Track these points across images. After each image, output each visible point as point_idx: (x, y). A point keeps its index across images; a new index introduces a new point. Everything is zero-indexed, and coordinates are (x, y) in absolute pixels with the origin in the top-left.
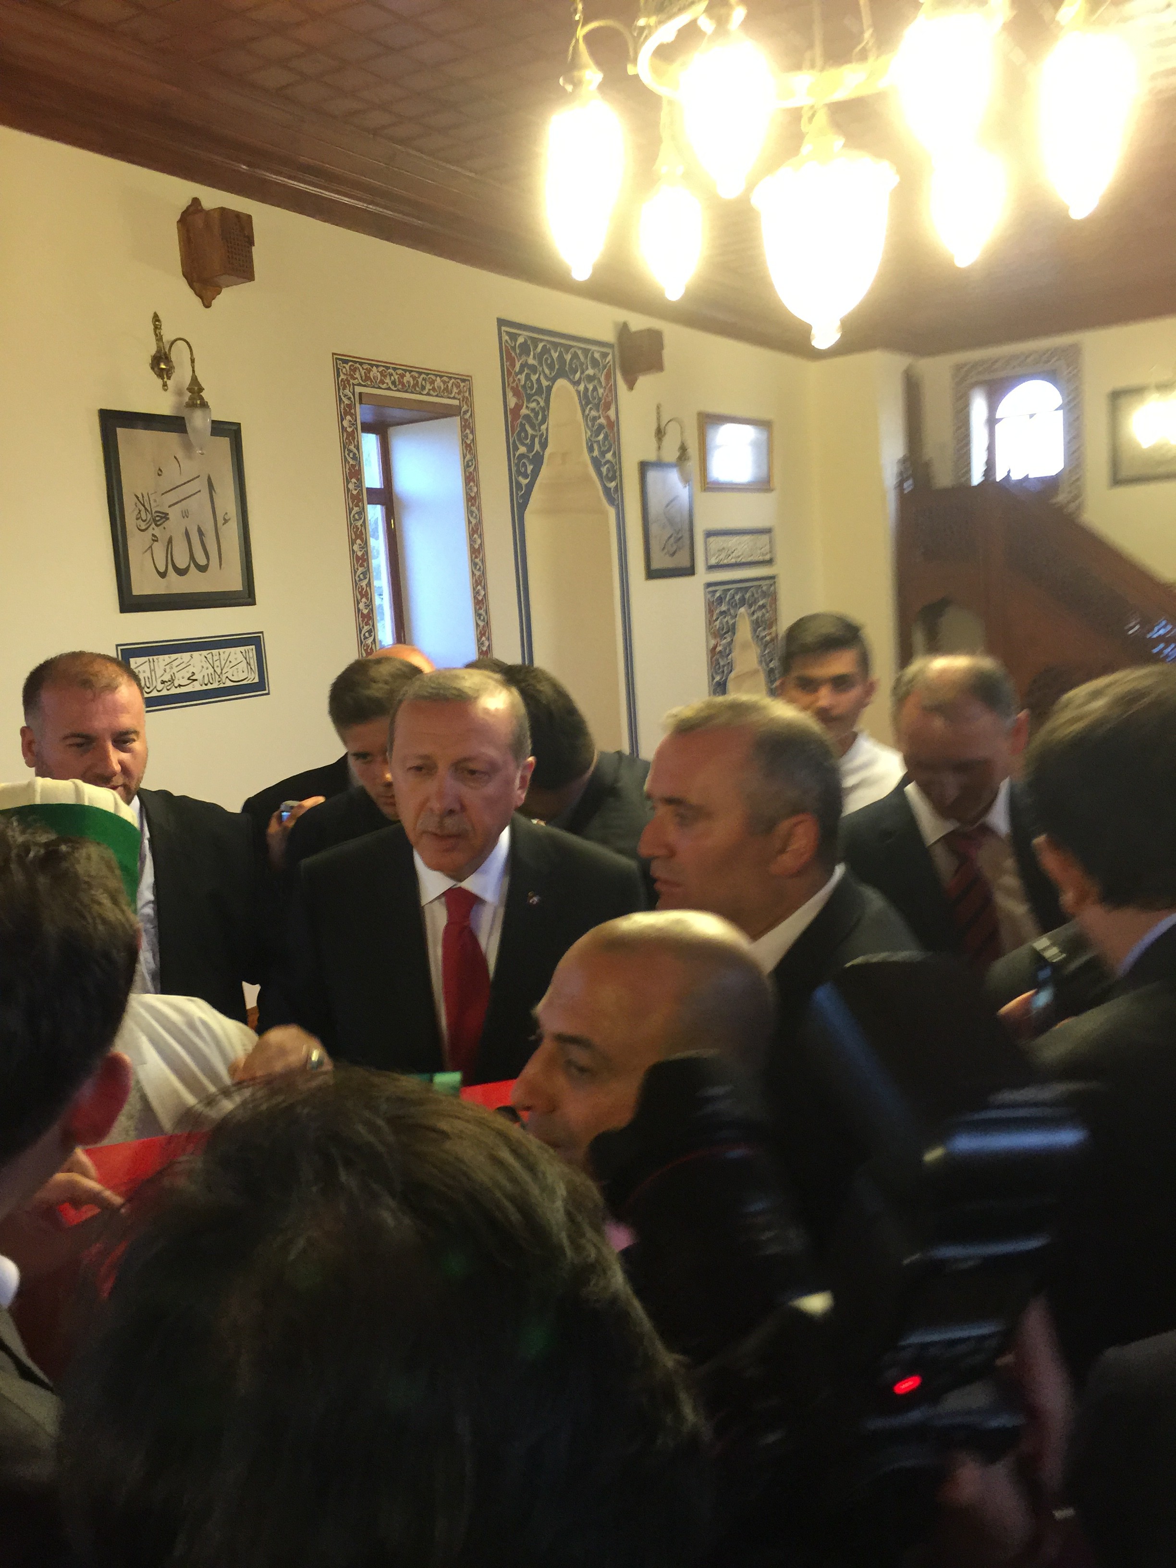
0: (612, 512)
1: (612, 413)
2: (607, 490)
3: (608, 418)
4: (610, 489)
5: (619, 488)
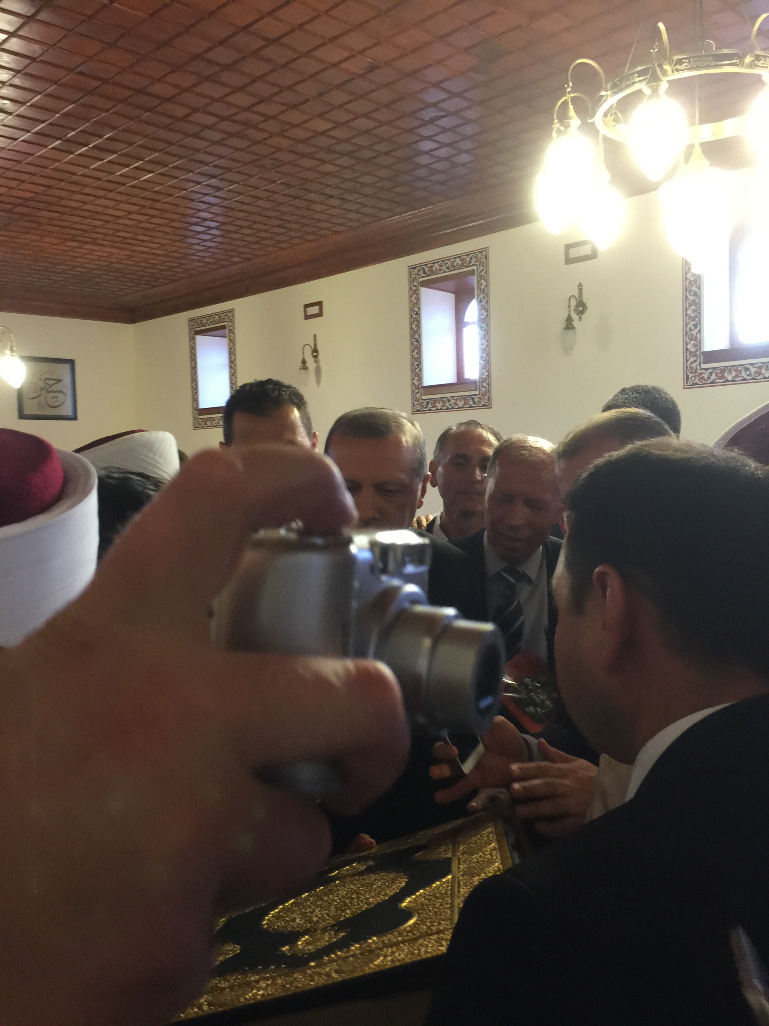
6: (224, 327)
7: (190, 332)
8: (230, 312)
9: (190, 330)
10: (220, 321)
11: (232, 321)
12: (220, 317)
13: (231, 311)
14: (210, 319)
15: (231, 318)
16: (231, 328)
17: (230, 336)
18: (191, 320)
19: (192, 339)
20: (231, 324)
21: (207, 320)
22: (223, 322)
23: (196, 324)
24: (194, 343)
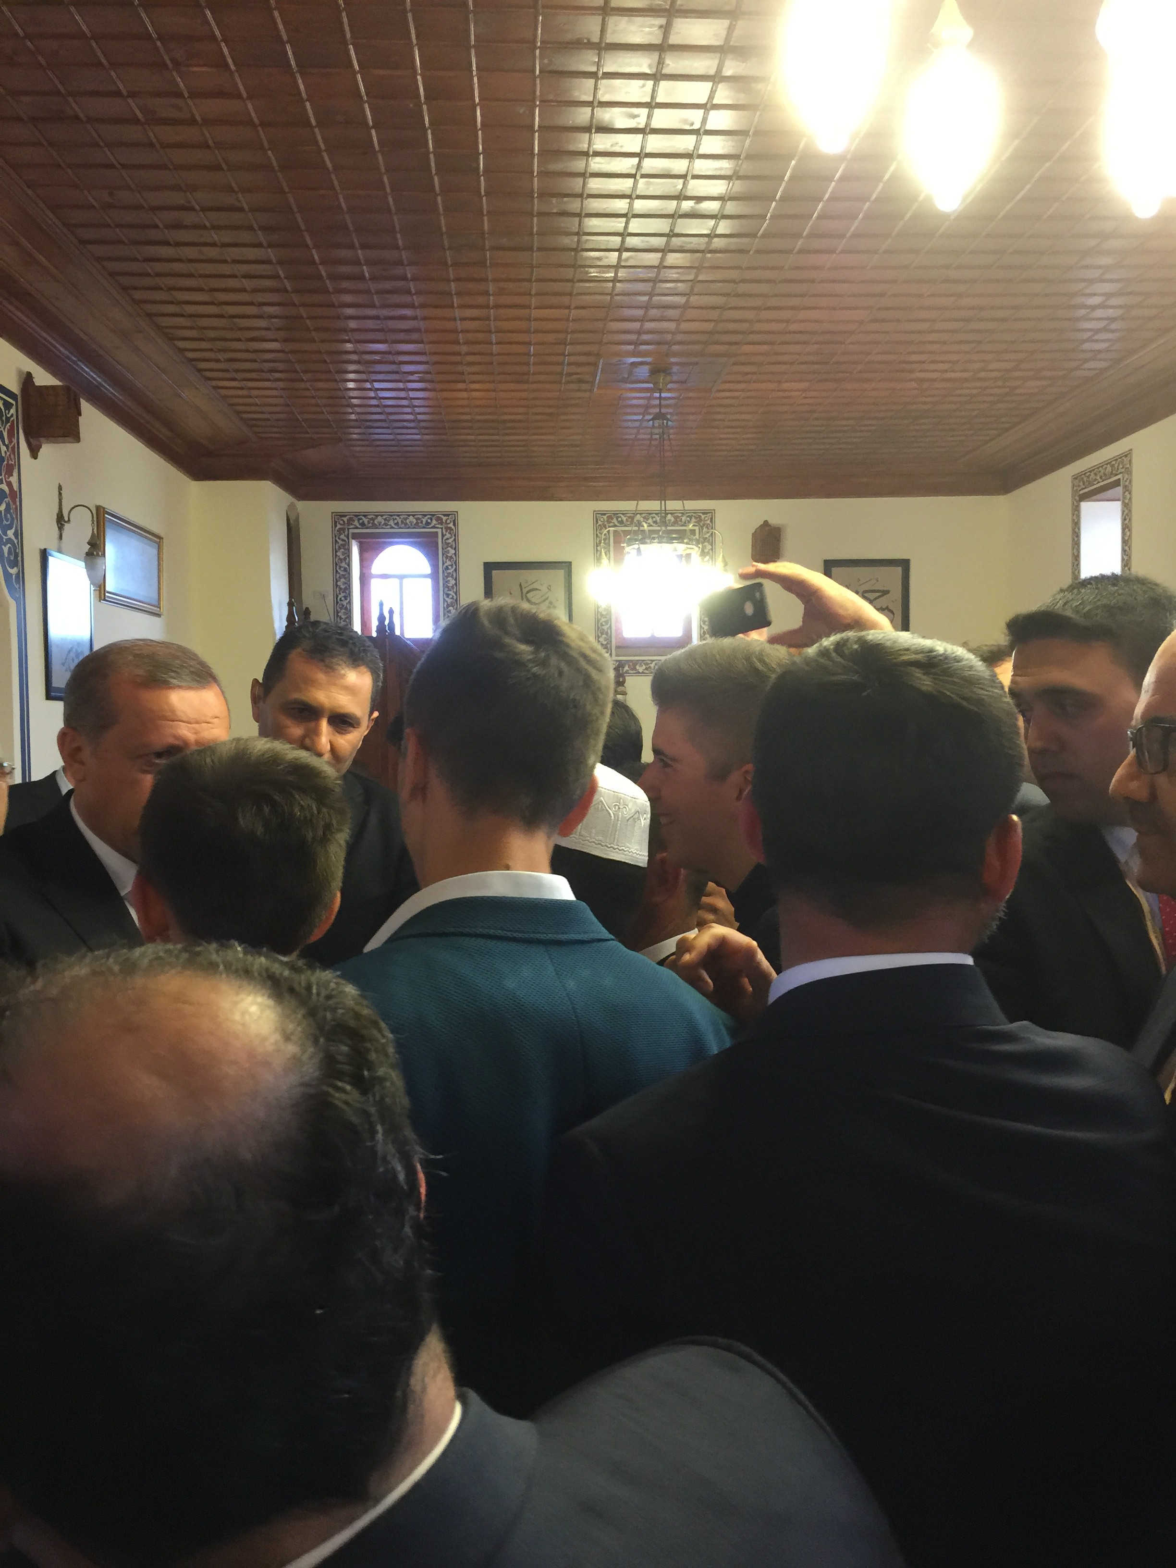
0: (13, 605)
1: (14, 479)
2: (7, 575)
3: (10, 485)
4: (11, 575)
5: (21, 577)
6: (1117, 483)
7: (1073, 496)
8: (1126, 456)
9: (1074, 492)
10: (1112, 474)
11: (1129, 471)
12: (1113, 466)
13: (1128, 454)
14: (1100, 472)
15: (1128, 466)
16: (1127, 483)
17: (1124, 498)
18: (1075, 478)
19: (1076, 510)
20: (1126, 476)
21: (1096, 474)
22: (1117, 475)
23: (1081, 484)
24: (1079, 516)
